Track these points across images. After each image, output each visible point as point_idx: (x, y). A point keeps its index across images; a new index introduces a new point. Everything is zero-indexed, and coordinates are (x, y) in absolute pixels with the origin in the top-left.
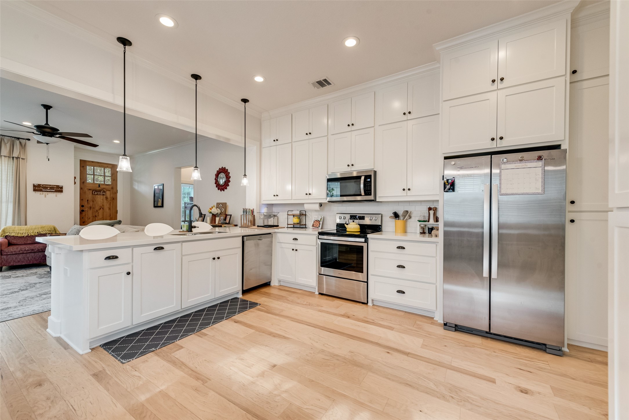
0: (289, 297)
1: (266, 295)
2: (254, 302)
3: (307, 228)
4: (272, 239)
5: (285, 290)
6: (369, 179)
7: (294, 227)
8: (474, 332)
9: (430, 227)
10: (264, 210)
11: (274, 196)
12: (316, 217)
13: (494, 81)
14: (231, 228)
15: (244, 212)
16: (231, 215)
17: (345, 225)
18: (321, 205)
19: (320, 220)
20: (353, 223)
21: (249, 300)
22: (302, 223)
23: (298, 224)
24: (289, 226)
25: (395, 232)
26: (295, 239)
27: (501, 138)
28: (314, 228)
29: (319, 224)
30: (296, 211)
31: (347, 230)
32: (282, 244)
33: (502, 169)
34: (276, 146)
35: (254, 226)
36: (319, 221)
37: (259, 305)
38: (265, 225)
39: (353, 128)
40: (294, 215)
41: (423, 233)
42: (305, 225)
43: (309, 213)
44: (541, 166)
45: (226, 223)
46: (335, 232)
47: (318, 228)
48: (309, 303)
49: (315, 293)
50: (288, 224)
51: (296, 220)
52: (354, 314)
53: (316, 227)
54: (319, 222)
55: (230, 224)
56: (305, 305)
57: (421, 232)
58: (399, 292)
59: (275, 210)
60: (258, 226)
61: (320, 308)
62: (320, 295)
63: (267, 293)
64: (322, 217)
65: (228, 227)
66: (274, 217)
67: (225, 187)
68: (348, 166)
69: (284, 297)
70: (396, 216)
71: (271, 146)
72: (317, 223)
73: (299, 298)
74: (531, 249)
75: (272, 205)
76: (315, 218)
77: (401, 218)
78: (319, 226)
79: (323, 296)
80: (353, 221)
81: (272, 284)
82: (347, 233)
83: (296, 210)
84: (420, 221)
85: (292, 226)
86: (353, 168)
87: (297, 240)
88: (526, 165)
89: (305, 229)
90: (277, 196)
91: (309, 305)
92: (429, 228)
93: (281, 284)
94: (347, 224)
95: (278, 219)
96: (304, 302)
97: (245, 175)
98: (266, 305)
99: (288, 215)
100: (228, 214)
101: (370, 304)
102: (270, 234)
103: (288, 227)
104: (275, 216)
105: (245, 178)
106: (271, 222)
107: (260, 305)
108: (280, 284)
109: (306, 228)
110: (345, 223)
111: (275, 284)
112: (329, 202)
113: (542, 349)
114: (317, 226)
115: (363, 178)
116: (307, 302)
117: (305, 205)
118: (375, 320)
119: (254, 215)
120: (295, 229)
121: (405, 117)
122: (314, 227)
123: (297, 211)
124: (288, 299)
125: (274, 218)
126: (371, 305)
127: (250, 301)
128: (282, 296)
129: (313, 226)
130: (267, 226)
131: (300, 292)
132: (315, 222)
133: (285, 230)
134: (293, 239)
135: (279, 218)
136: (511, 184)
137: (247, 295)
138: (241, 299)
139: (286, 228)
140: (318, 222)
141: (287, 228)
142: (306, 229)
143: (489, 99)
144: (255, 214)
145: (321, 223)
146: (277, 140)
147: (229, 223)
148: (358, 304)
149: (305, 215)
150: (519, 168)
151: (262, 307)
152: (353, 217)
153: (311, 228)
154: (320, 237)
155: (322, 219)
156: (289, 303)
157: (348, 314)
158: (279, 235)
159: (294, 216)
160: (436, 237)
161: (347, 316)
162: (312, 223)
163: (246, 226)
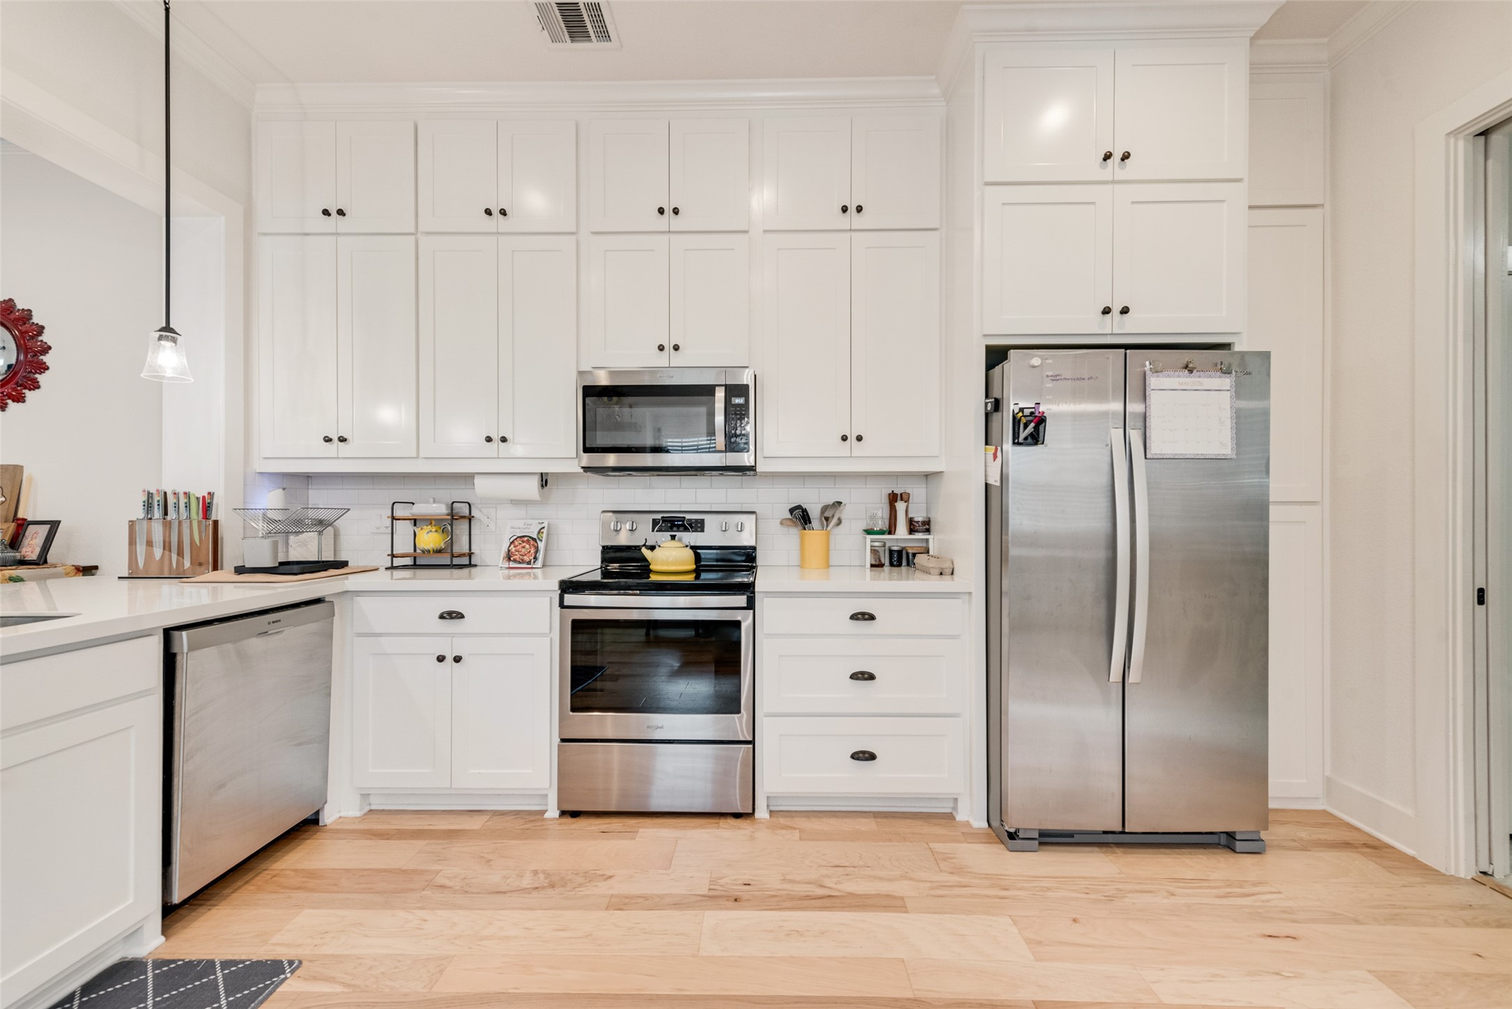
0: (437, 867)
1: (312, 890)
2: (259, 963)
3: (476, 566)
4: (332, 623)
5: (402, 835)
6: (739, 396)
7: (415, 566)
8: (1077, 839)
9: (895, 548)
10: (271, 500)
11: (328, 440)
12: (520, 524)
13: (1107, 157)
14: (51, 583)
15: (148, 506)
16: (54, 525)
17: (644, 550)
18: (544, 480)
19: (535, 537)
20: (674, 543)
21: (219, 953)
22: (456, 550)
23: (439, 551)
24: (397, 562)
25: (801, 566)
26: (452, 615)
27: (1125, 311)
28: (512, 565)
29: (533, 551)
30: (428, 502)
31: (651, 567)
32: (382, 639)
33: (1152, 388)
34: (334, 238)
35: (215, 568)
36: (534, 540)
37: (292, 972)
38: (281, 564)
39: (677, 223)
40: (415, 520)
41: (877, 565)
42: (470, 555)
43: (485, 511)
44: (1229, 388)
45: (23, 563)
46: (597, 577)
47: (529, 563)
48: (547, 875)
49: (546, 815)
50: (393, 556)
51: (430, 539)
52: (746, 878)
53: (522, 562)
54: (532, 542)
55: (45, 562)
56: (535, 894)
57: (874, 563)
58: (857, 756)
59: (321, 500)
60: (240, 570)
61: (603, 888)
62: (569, 820)
63: (312, 874)
64: (545, 525)
65: (32, 579)
66: (320, 529)
67: (14, 390)
68: (661, 348)
69: (414, 871)
70: (801, 517)
71: (306, 234)
72: (523, 547)
73: (489, 861)
74: (1209, 597)
75: (308, 478)
76: (512, 528)
77: (815, 523)
78: (535, 558)
79: (581, 823)
80: (673, 537)
81: (329, 817)
82: (654, 578)
83: (431, 500)
84: (869, 532)
85: (409, 561)
86: (678, 360)
87: (462, 616)
88: (1201, 384)
89: (466, 571)
90: (342, 440)
91: (552, 886)
92: (891, 552)
93: (373, 807)
94: (652, 548)
95: (336, 535)
96: (521, 876)
97: (167, 328)
98: (338, 959)
99: (393, 518)
100: (30, 519)
101: (762, 813)
102: (318, 601)
103: (392, 568)
104: (321, 523)
105: (167, 344)
106: (304, 548)
107: (295, 965)
108: (368, 808)
109: (470, 565)
110: (644, 545)
111: (343, 814)
112: (586, 469)
113: (1219, 844)
114: (526, 558)
115: (720, 394)
116: (535, 872)
117: (478, 481)
118: (827, 883)
119: (216, 523)
120: (420, 572)
121: (844, 221)
122: (515, 561)
123: (434, 502)
124: (440, 880)
125: (320, 533)
126: (767, 816)
127: (226, 964)
128: (405, 872)
129: (509, 557)
130: (296, 569)
131: (475, 824)
132: (516, 543)
133: (382, 580)
134: (442, 617)
135: (342, 532)
136: (1172, 430)
137: (196, 924)
138: (158, 964)
139: (382, 570)
140: (528, 542)
141: (389, 572)
142: (473, 570)
143: (1093, 203)
144: (219, 513)
145: (541, 545)
146: (341, 212)
147: (42, 560)
148: (723, 822)
149: (470, 519)
150: (1186, 390)
151: (315, 978)
152: (672, 523)
153: (501, 565)
154: (570, 599)
155: (545, 531)
156: (455, 907)
157: (722, 881)
158: (362, 601)
159: (415, 522)
160: (939, 576)
161: (727, 898)
162: (505, 549)
163: (162, 574)
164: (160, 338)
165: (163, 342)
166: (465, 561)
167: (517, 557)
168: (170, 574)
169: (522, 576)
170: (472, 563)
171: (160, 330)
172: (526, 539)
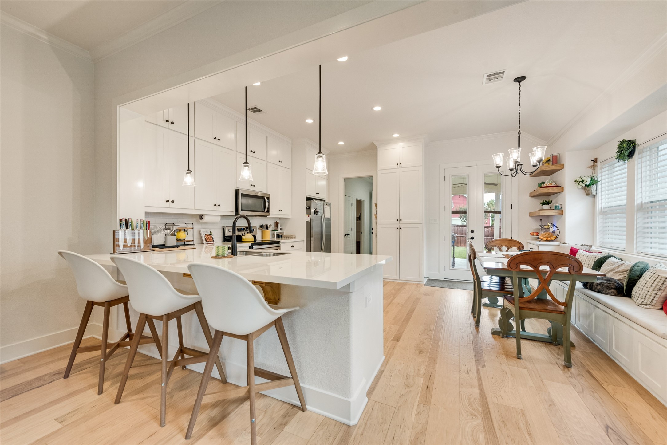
11: (168, 201)
19: (210, 234)
28: (208, 243)
29: (212, 238)
34: (168, 130)
42: (192, 240)
47: (212, 242)
53: (210, 242)
64: (211, 230)
68: (251, 185)
71: (158, 125)
72: (209, 237)
78: (213, 240)
86: (254, 189)
90: (173, 202)
97: (189, 170)
115: (266, 199)
121: (279, 164)
122: (208, 241)
129: (206, 240)
132: (206, 236)
146: (172, 123)
163: (131, 251)
164: (187, 173)
165: (187, 174)
166: (191, 243)
167: (208, 240)
168: (134, 251)
169: (210, 246)
170: (194, 244)
171: (187, 171)
172: (208, 235)
